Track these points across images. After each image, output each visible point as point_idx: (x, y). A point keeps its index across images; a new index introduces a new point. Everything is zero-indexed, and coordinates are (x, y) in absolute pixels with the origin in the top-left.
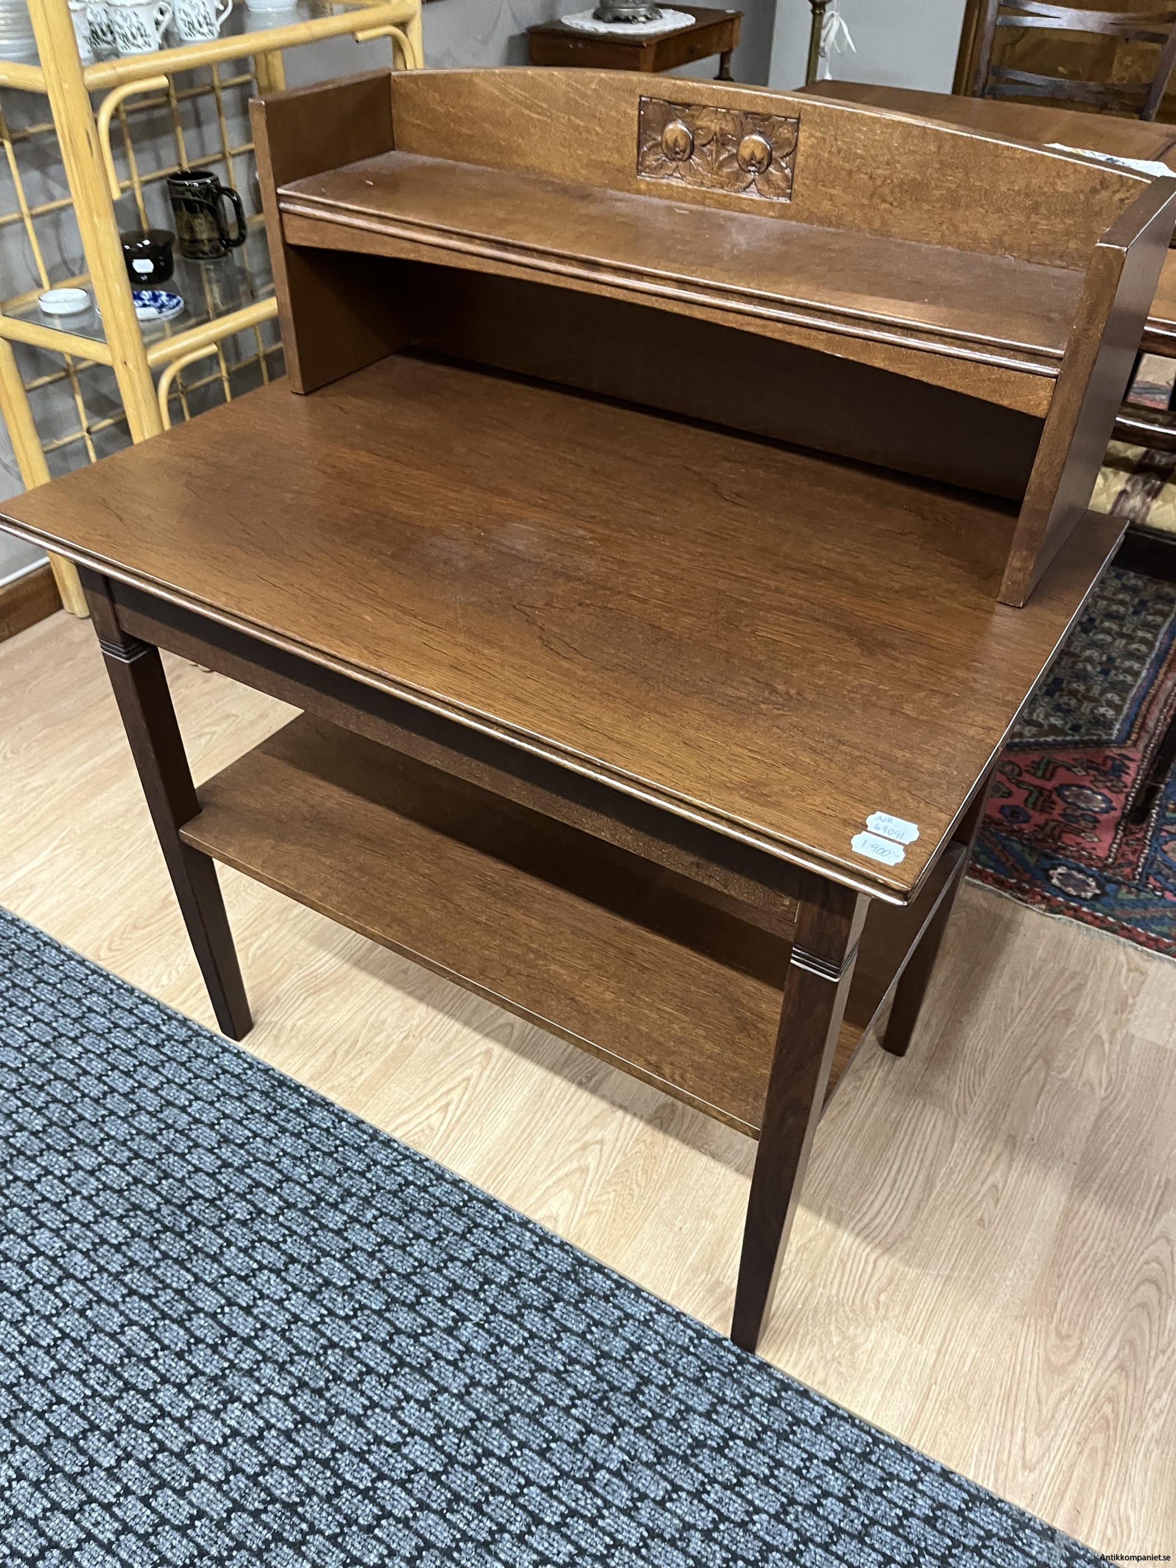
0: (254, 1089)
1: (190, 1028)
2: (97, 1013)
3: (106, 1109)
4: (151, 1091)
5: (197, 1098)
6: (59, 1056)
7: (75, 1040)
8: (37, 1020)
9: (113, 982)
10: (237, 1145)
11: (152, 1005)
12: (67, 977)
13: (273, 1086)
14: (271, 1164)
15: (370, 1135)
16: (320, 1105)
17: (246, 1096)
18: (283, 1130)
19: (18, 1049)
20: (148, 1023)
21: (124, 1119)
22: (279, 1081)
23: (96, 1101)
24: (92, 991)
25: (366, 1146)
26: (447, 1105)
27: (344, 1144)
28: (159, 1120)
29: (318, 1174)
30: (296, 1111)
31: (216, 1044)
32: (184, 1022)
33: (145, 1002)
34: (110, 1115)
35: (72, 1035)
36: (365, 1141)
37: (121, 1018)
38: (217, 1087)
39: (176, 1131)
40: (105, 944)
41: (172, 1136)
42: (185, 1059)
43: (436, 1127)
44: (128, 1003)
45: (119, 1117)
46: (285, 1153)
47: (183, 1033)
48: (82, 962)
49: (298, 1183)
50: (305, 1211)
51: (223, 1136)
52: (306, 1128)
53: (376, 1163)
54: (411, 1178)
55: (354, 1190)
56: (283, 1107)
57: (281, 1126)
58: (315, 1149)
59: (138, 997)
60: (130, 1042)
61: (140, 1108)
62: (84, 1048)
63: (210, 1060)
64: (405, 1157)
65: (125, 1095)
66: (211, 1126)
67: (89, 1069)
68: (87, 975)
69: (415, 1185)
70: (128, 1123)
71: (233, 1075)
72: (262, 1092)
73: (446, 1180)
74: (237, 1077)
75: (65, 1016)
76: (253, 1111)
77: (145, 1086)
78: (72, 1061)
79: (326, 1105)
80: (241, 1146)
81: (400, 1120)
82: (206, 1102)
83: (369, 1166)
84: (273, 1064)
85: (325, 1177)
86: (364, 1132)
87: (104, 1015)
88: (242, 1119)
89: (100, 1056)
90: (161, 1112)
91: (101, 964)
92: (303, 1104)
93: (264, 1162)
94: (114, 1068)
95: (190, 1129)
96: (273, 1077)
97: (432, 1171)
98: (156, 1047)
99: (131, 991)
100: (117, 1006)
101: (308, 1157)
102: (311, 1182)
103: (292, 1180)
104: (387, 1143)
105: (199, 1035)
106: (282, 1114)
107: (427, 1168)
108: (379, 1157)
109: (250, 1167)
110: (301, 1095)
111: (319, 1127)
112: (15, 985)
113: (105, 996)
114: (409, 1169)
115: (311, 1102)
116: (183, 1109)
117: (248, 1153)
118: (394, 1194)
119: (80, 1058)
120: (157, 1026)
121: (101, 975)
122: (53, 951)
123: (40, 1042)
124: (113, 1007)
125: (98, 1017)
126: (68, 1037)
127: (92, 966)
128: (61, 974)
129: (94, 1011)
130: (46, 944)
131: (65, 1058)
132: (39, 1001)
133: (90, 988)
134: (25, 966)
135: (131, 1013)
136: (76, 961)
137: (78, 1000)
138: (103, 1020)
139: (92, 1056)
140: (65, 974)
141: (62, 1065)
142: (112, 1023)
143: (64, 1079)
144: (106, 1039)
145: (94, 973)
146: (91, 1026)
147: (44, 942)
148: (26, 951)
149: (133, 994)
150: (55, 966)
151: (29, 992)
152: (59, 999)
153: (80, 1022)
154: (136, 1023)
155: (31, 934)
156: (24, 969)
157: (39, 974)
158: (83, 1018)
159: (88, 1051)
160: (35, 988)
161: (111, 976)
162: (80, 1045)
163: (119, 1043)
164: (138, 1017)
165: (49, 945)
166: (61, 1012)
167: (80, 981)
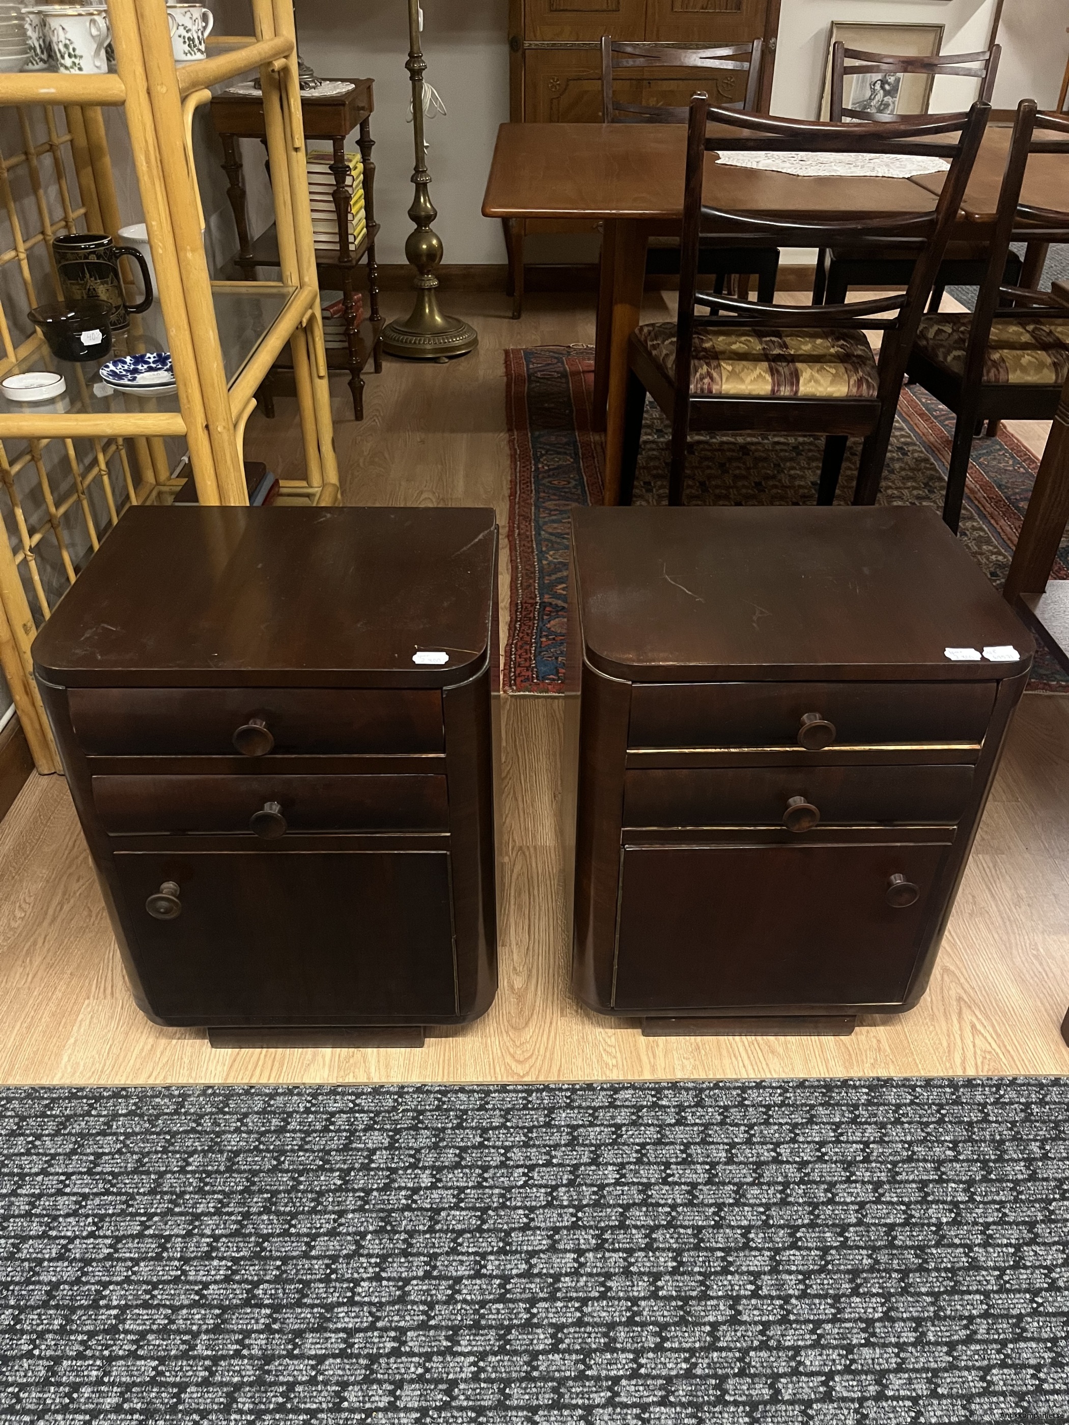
0: (812, 1107)
1: (687, 1089)
2: (584, 1126)
3: (710, 1206)
4: (726, 1164)
5: (778, 1144)
6: (602, 1187)
7: (594, 1162)
8: (531, 1168)
10: (862, 1162)
11: (627, 1088)
12: (508, 1111)
13: (824, 1094)
14: (910, 1160)
15: (949, 1086)
16: (882, 1087)
17: (813, 1116)
18: (883, 1125)
20: (643, 1107)
21: (737, 1203)
22: (824, 1087)
23: (690, 1204)
24: (551, 1110)
25: (959, 1097)
26: (973, 1026)
27: (941, 1106)
28: (769, 1184)
29: (955, 1143)
30: (869, 1103)
31: (729, 1088)
32: (674, 1086)
33: (616, 1091)
34: (721, 1210)
35: (586, 1160)
36: (953, 1094)
37: (613, 1118)
38: (781, 1124)
39: (798, 1184)
40: (508, 1059)
41: (801, 1191)
42: (719, 1118)
43: (989, 1048)
44: (601, 1099)
45: (730, 1205)
46: (910, 1143)
47: (687, 1098)
48: (503, 1089)
49: (951, 1161)
50: (985, 1179)
51: (842, 1162)
52: (895, 1112)
53: (984, 1105)
54: (1023, 1100)
55: (998, 1138)
56: (856, 1106)
57: (876, 1123)
58: (927, 1124)
59: (602, 1089)
60: (651, 1133)
61: (740, 1185)
62: (613, 1164)
63: (741, 1104)
64: (998, 1087)
65: (709, 1182)
66: (820, 1159)
67: (645, 1180)
68: (525, 1098)
69: (1032, 1103)
70: (745, 1205)
71: (780, 1106)
72: (821, 1105)
73: (1047, 1085)
74: (782, 1104)
75: (556, 1146)
76: (838, 1125)
77: (718, 1163)
78: (617, 1183)
79: (887, 1082)
80: (866, 1160)
81: (958, 1061)
82: (787, 1143)
83: (982, 1111)
84: (802, 1075)
85: (964, 1142)
86: (941, 1087)
87: (592, 1124)
88: (837, 1137)
89: (639, 1162)
90: (761, 1176)
91: (527, 1079)
92: (867, 1094)
93: (903, 1162)
94: (668, 1165)
95: (807, 1174)
96: (812, 1087)
97: (1029, 1084)
98: (679, 1123)
99: (590, 1087)
100: (595, 1109)
101: (929, 1134)
102: (959, 1153)
103: (944, 1161)
104: (970, 1083)
105: (702, 1090)
106: (861, 1111)
107: (1023, 1085)
108: (979, 1098)
109: (898, 1173)
110: (855, 1087)
111: (905, 1105)
112: (464, 1149)
113: (569, 1106)
114: (1013, 1094)
115: (871, 1088)
116: (776, 1161)
117: (881, 1163)
118: (1026, 1120)
119: (623, 1176)
120: (655, 1105)
121: (538, 1090)
122: (460, 1095)
123: (563, 1185)
124: (591, 1111)
125: (590, 1129)
126: (585, 1164)
127: (519, 1087)
128: (497, 1112)
129: (579, 1126)
130: (444, 1093)
131: (608, 1185)
132: (508, 1149)
133: (545, 1109)
134: (450, 1125)
135: (616, 1107)
136: (495, 1091)
137: (548, 1125)
138: (598, 1129)
139: (632, 1167)
140: (501, 1110)
141: (615, 1193)
142: (610, 1126)
143: (634, 1204)
144: (624, 1144)
145: (529, 1092)
146: (594, 1142)
147: (439, 1092)
148: (430, 1111)
149: (594, 1089)
150: (482, 1108)
151: (487, 1147)
152: (525, 1135)
153: (578, 1144)
154: (633, 1114)
155: (414, 1092)
156: (453, 1128)
157: (474, 1124)
158: (575, 1138)
159: (622, 1165)
160: (488, 1139)
161: (552, 1086)
162: (607, 1164)
163: (642, 1140)
164: (627, 1107)
165: (448, 1092)
166: (545, 1146)
167: (525, 1107)
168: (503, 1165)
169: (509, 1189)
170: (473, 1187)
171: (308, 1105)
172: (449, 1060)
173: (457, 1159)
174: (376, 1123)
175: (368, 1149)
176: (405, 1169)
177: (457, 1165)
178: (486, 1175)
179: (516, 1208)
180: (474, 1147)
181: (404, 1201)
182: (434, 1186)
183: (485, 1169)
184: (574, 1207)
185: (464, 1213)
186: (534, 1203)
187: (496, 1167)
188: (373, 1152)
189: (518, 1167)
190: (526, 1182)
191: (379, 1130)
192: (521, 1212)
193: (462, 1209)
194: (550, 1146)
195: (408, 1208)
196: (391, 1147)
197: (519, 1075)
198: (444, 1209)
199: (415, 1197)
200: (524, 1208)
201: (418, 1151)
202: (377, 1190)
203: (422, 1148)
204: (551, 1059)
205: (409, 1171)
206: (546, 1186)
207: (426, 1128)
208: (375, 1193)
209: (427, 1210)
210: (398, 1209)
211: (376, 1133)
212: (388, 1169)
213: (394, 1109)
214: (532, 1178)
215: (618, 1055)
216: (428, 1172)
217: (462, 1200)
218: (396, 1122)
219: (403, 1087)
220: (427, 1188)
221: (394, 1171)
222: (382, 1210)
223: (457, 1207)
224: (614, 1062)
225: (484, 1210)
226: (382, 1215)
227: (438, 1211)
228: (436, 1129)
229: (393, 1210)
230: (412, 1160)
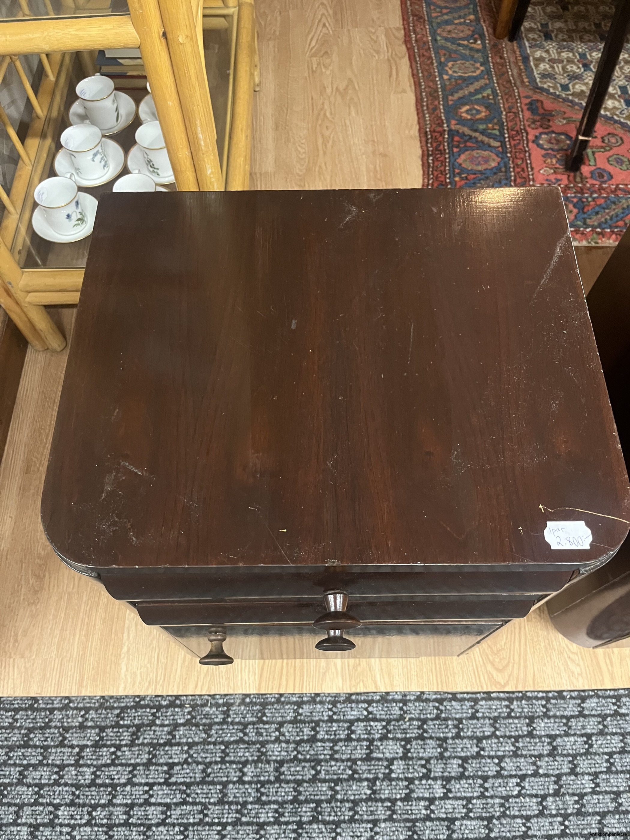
2: (560, 736)
6: (582, 796)
7: (573, 772)
8: (523, 778)
9: (537, 698)
11: (592, 696)
12: (495, 720)
19: (541, 814)
20: (607, 716)
24: (532, 719)
33: (583, 699)
35: (566, 770)
37: (583, 727)
40: (489, 667)
44: (572, 708)
59: (572, 698)
60: (616, 742)
62: (589, 774)
67: (615, 789)
68: (507, 707)
78: (594, 792)
87: (567, 734)
89: (609, 771)
99: (560, 694)
100: (568, 718)
112: (465, 760)
113: (546, 715)
119: (597, 785)
120: (616, 713)
121: (518, 699)
122: (454, 703)
123: (550, 795)
124: (564, 721)
125: (566, 739)
126: (566, 774)
127: (502, 695)
128: (487, 721)
129: (556, 736)
130: (440, 701)
131: (586, 794)
132: (501, 759)
133: (526, 717)
134: (450, 735)
135: (585, 716)
136: (483, 699)
137: (530, 735)
138: (572, 739)
139: (604, 776)
140: (490, 718)
141: (592, 802)
142: (582, 735)
143: (609, 812)
144: (595, 754)
145: (511, 700)
146: (570, 752)
147: (436, 700)
148: (432, 720)
149: (564, 698)
150: (473, 717)
151: (483, 757)
152: (514, 745)
153: (558, 755)
154: (599, 723)
155: (415, 700)
156: (453, 738)
157: (469, 734)
158: (555, 748)
159: (596, 775)
160: (483, 749)
161: (529, 694)
162: (583, 774)
163: (609, 750)
164: (594, 716)
165: (444, 700)
166: (531, 756)
167: (509, 716)
168: (498, 775)
169: (507, 798)
170: (478, 798)
171: (330, 713)
172: (440, 668)
173: (461, 770)
174: (389, 732)
175: (387, 759)
176: (421, 779)
177: (462, 776)
178: (486, 785)
179: (515, 817)
180: (473, 757)
181: (424, 812)
182: (445, 797)
183: (485, 779)
184: (561, 815)
185: (474, 823)
186: (529, 813)
187: (494, 777)
188: (391, 761)
189: (511, 776)
190: (519, 792)
191: (392, 739)
192: (519, 820)
193: (472, 819)
194: (535, 756)
195: (428, 818)
196: (405, 757)
197: (499, 683)
198: (456, 819)
199: (432, 807)
200: (522, 817)
201: (428, 760)
202: (401, 799)
203: (431, 758)
204: (526, 667)
205: (424, 782)
206: (536, 796)
207: (431, 738)
208: (399, 803)
209: (443, 820)
210: (420, 819)
211: (391, 742)
212: (406, 779)
213: (401, 718)
214: (523, 788)
215: (581, 663)
216: (439, 782)
217: (470, 810)
218: (404, 731)
219: (405, 695)
220: (441, 799)
221: (411, 781)
222: (407, 820)
223: (466, 817)
224: (579, 670)
225: (490, 819)
226: (408, 824)
227: (452, 821)
228: (439, 739)
229: (416, 820)
230: (425, 771)
